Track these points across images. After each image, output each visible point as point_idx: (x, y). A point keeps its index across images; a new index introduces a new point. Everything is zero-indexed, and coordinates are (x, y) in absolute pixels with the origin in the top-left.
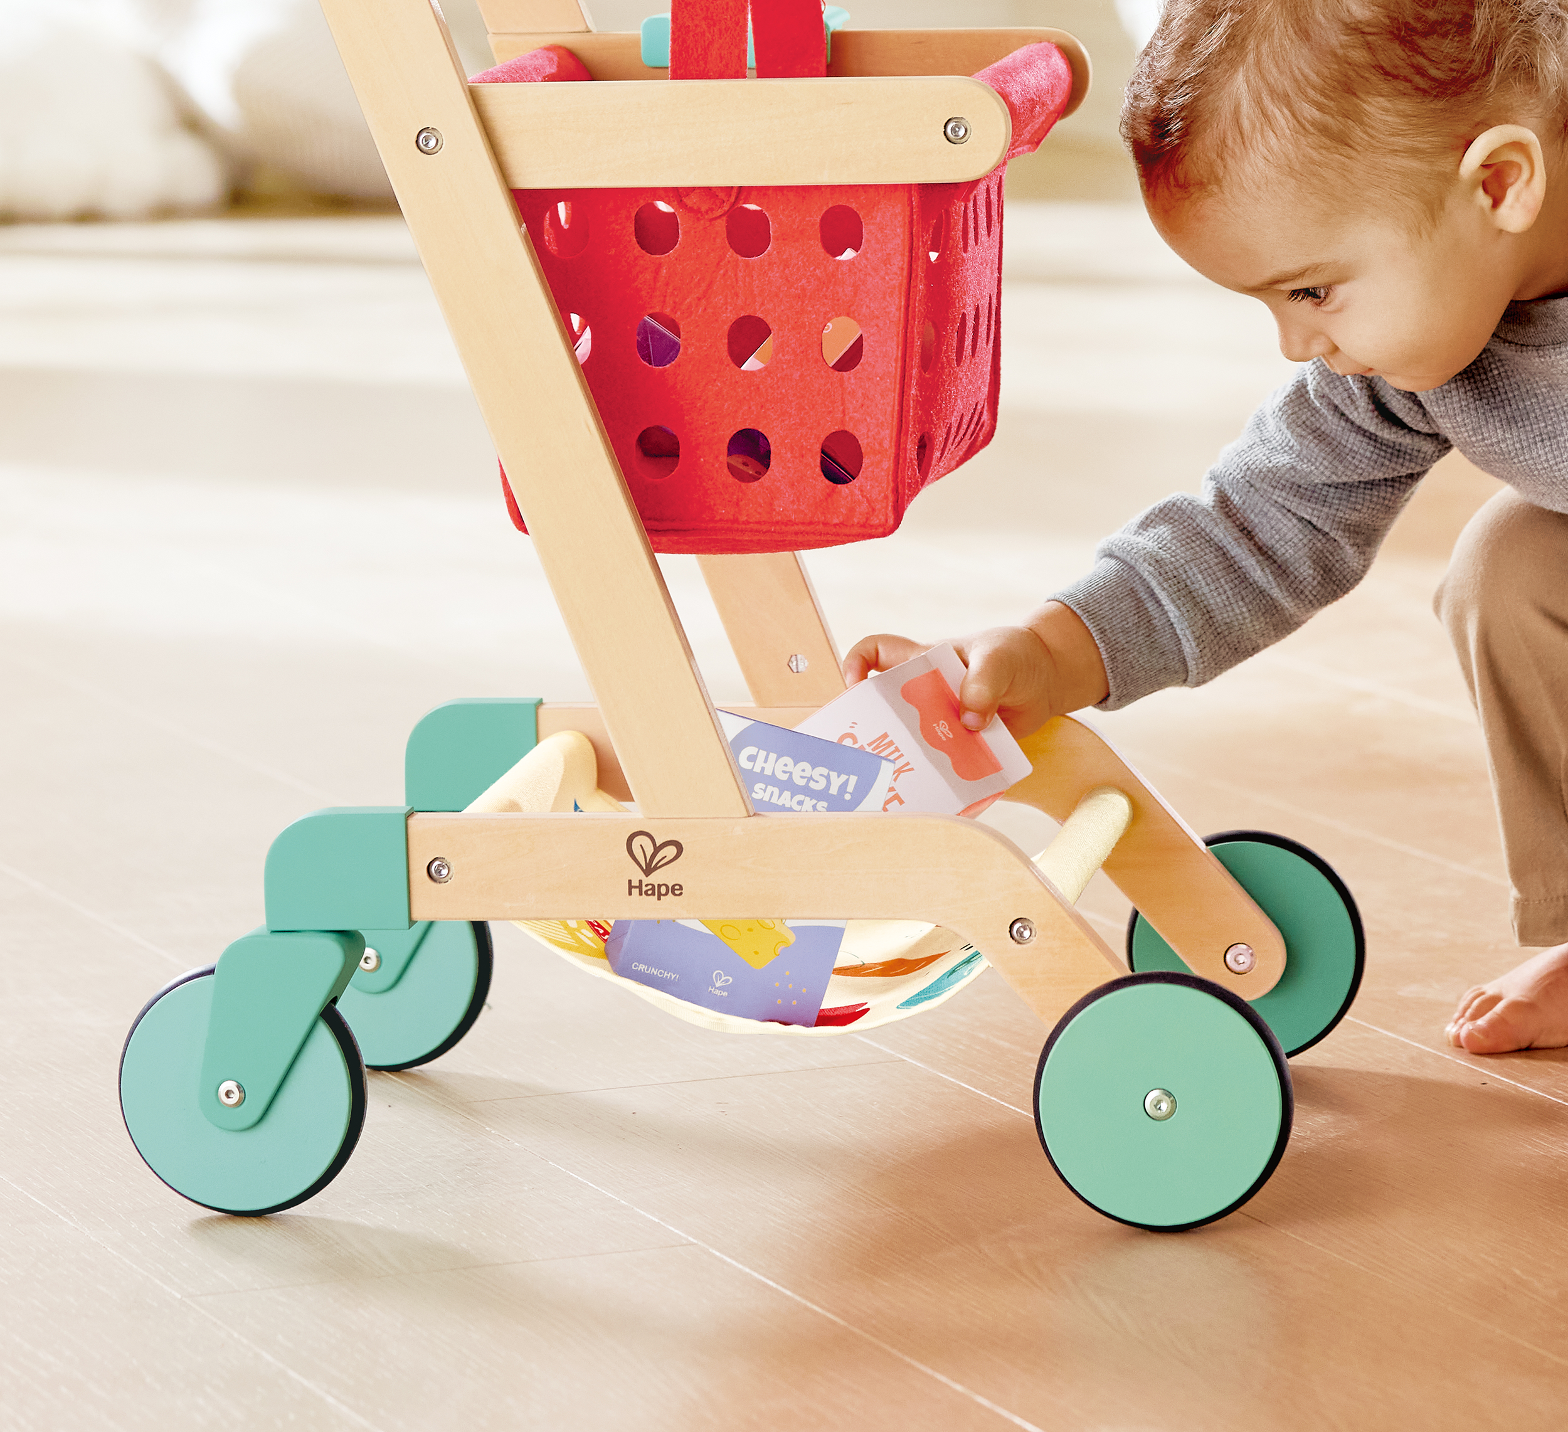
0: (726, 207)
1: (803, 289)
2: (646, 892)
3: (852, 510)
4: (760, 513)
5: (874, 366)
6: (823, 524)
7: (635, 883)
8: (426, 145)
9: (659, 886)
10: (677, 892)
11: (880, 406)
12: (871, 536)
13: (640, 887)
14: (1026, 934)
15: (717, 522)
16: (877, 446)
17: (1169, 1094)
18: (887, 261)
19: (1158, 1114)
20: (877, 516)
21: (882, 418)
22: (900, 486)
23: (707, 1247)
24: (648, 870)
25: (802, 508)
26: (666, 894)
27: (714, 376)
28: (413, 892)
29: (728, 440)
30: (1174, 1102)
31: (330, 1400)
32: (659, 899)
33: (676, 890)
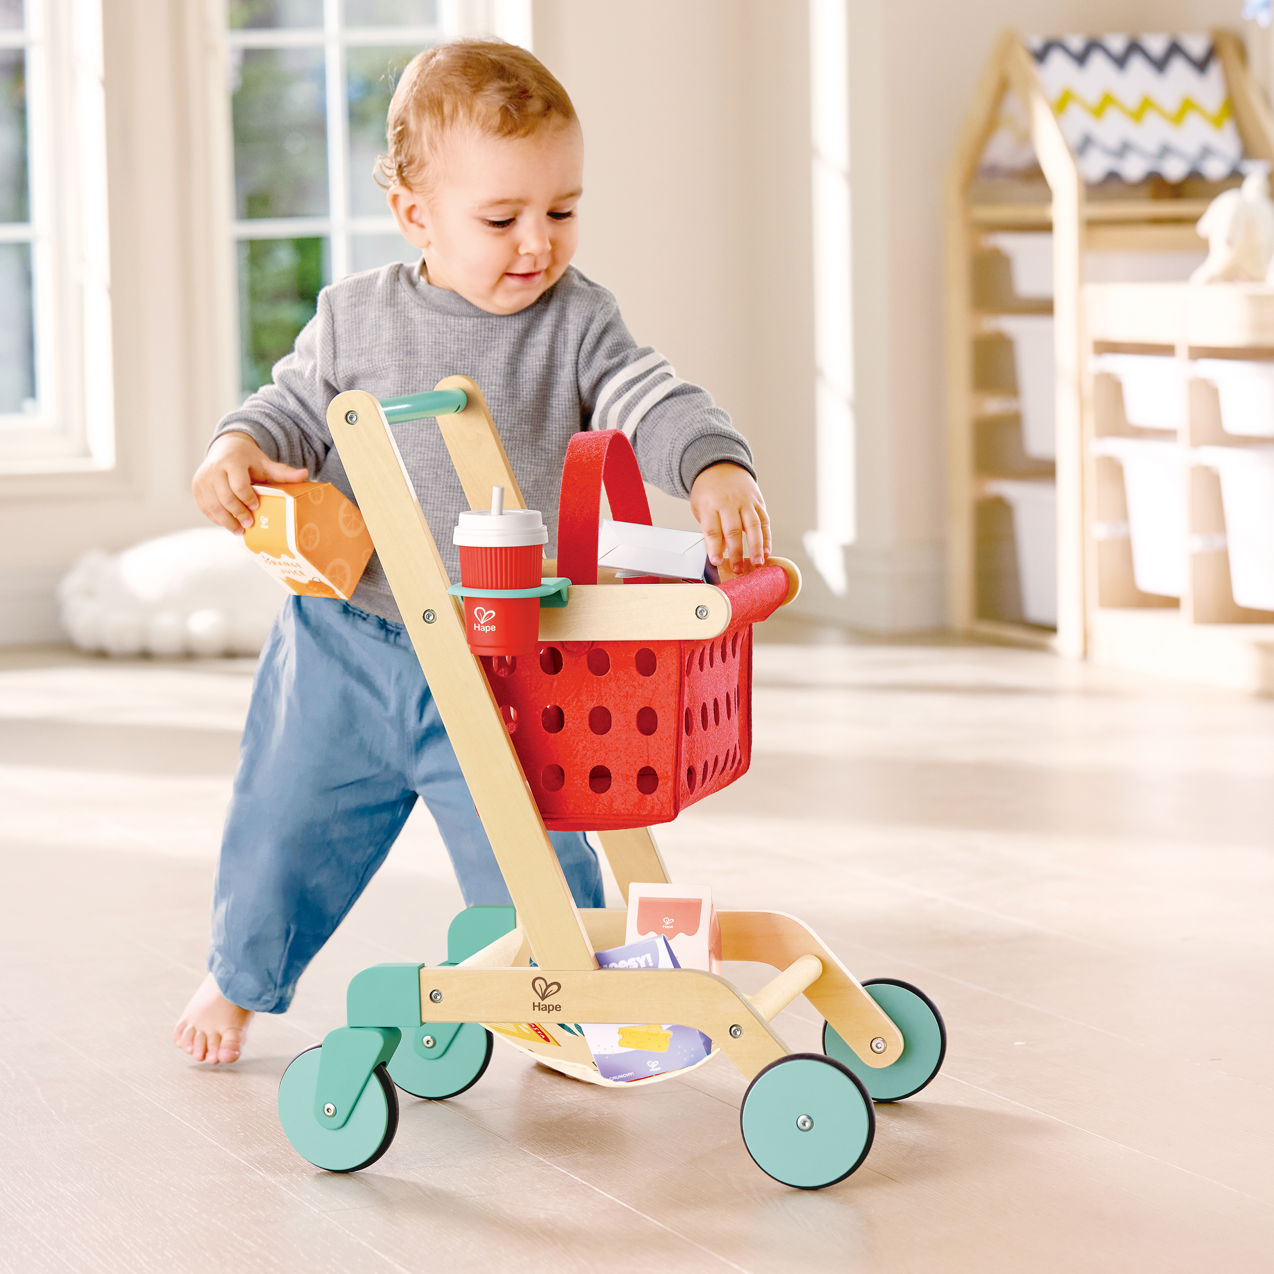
0: (587, 650)
1: (627, 693)
2: (542, 1009)
3: (653, 808)
4: (605, 809)
5: (663, 733)
6: (638, 815)
7: (537, 1004)
8: (428, 619)
9: (549, 1006)
10: (558, 1009)
11: (666, 753)
12: (663, 822)
13: (539, 1006)
14: (738, 1033)
15: (583, 814)
16: (665, 775)
17: (809, 1118)
18: (669, 677)
19: (804, 1128)
20: (666, 811)
21: (667, 760)
22: (677, 795)
23: (591, 1186)
24: (543, 997)
25: (627, 807)
26: (553, 1010)
27: (582, 738)
28: (422, 1007)
29: (589, 771)
30: (812, 1123)
31: (397, 1266)
32: (549, 1012)
33: (557, 1008)
